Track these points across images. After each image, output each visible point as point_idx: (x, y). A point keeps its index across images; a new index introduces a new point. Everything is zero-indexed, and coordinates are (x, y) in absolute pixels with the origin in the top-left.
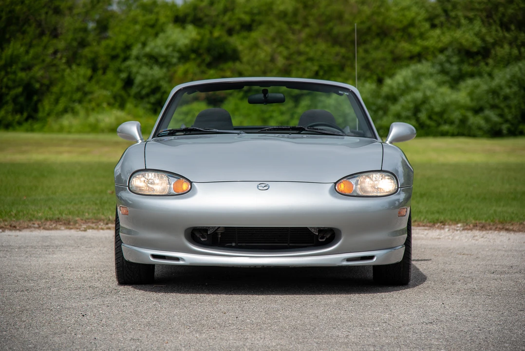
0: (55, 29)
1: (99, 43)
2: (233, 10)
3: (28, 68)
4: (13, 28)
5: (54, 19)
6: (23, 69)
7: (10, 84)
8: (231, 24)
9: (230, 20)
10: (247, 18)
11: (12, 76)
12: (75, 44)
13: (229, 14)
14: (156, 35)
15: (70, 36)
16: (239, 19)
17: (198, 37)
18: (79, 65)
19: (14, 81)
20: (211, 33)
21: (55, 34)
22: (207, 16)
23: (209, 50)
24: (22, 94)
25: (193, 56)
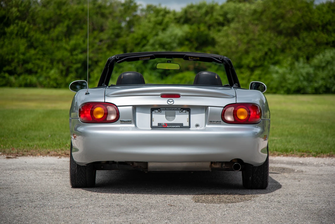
0: (102, 27)
1: (128, 35)
2: (212, 13)
3: (84, 51)
4: (76, 26)
5: (101, 20)
6: (81, 53)
7: (74, 61)
8: (211, 22)
9: (210, 19)
10: (221, 19)
11: (75, 57)
12: (113, 36)
13: (209, 16)
14: (164, 30)
15: (111, 32)
16: (217, 19)
17: (191, 31)
18: (115, 49)
19: (76, 60)
20: (199, 28)
21: (102, 30)
22: (194, 17)
23: (197, 39)
24: (81, 67)
25: (187, 43)
